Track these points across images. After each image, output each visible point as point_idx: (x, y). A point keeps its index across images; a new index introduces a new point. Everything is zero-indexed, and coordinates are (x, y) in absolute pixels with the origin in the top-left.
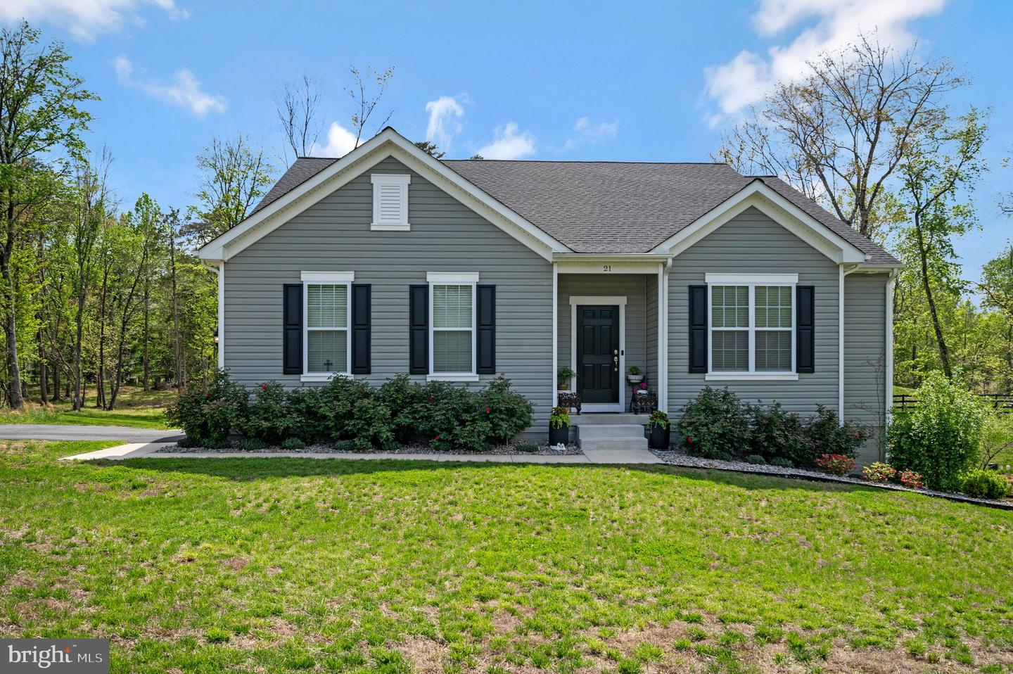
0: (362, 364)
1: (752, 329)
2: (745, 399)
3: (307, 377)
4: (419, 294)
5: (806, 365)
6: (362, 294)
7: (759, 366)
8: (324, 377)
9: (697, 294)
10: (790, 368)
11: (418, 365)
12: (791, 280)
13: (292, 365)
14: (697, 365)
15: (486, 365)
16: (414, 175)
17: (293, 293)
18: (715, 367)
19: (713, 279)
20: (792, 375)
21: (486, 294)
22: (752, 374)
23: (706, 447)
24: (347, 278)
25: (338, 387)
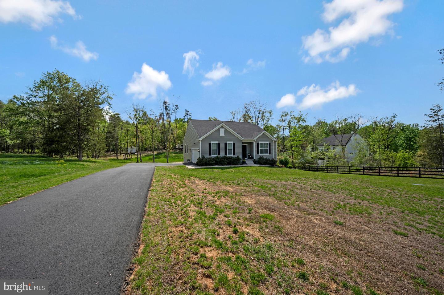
0: (219, 154)
1: (264, 148)
2: (265, 157)
3: (212, 156)
4: (226, 145)
5: (270, 153)
6: (219, 144)
7: (265, 153)
8: (215, 156)
9: (258, 144)
10: (268, 153)
11: (226, 154)
12: (268, 142)
13: (210, 154)
14: (258, 153)
15: (234, 154)
16: (225, 129)
17: (210, 145)
18: (260, 153)
19: (260, 142)
20: (268, 154)
21: (234, 144)
22: (264, 154)
23: (263, 164)
24: (217, 142)
25: (217, 157)
